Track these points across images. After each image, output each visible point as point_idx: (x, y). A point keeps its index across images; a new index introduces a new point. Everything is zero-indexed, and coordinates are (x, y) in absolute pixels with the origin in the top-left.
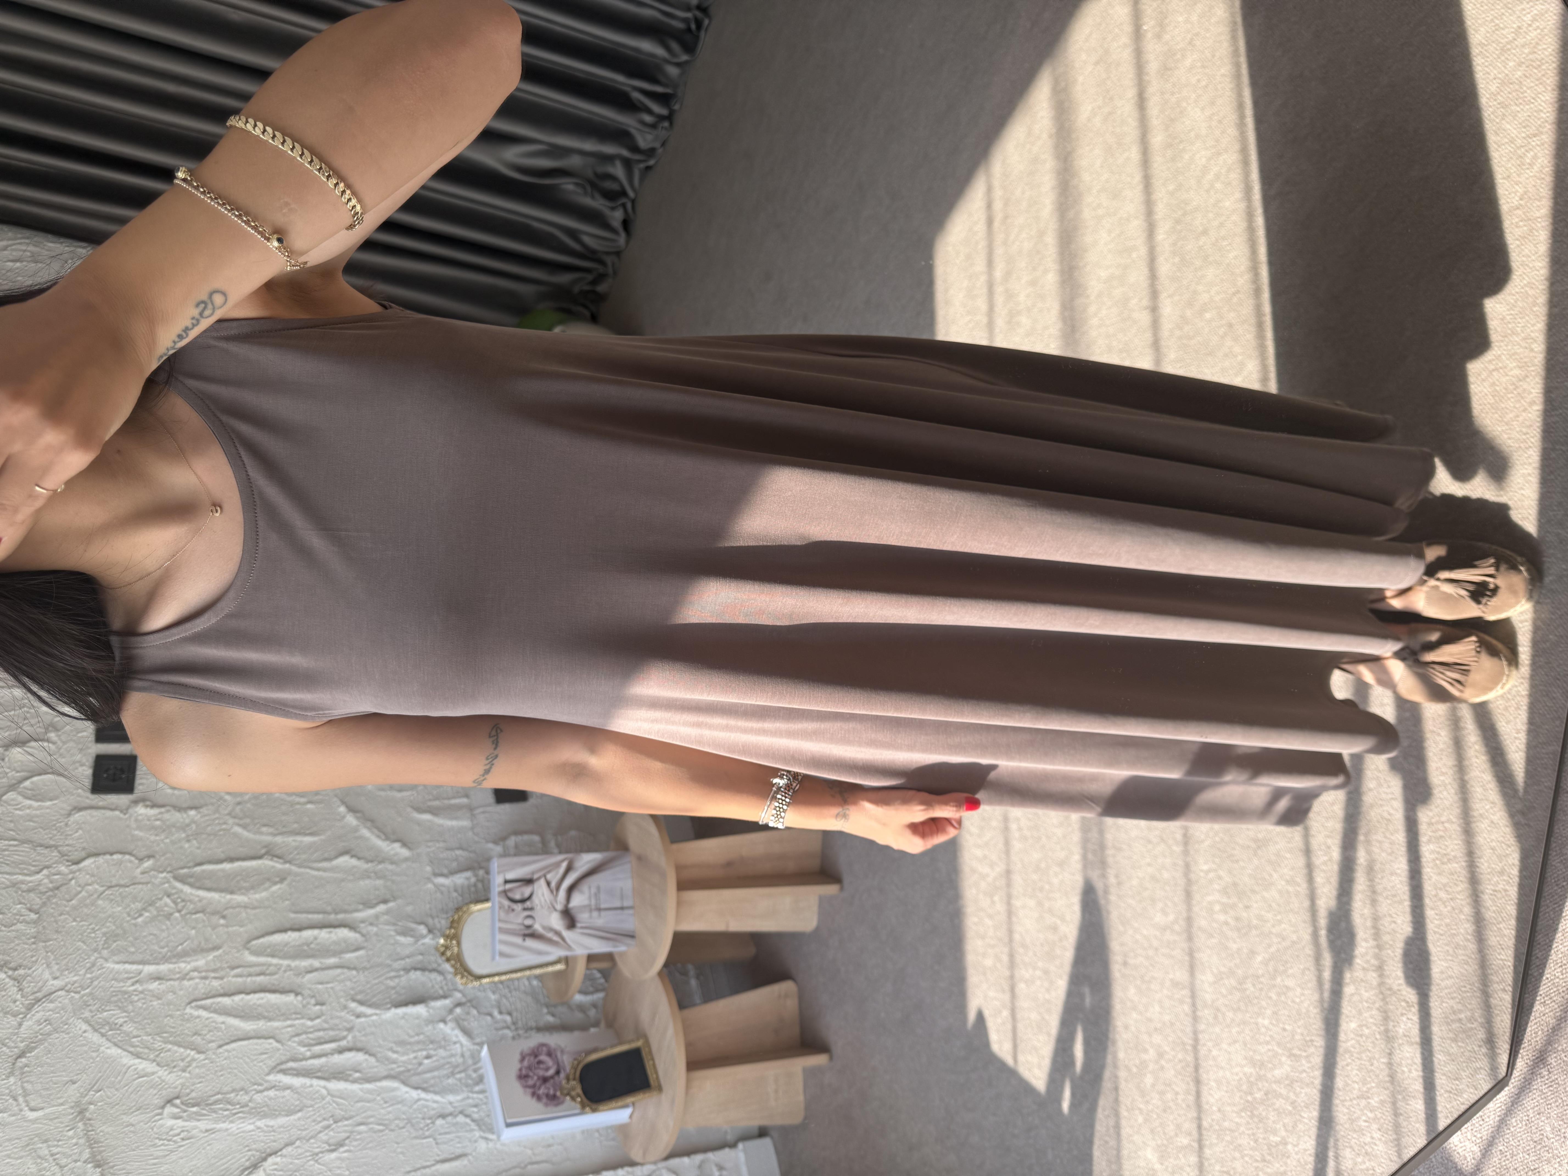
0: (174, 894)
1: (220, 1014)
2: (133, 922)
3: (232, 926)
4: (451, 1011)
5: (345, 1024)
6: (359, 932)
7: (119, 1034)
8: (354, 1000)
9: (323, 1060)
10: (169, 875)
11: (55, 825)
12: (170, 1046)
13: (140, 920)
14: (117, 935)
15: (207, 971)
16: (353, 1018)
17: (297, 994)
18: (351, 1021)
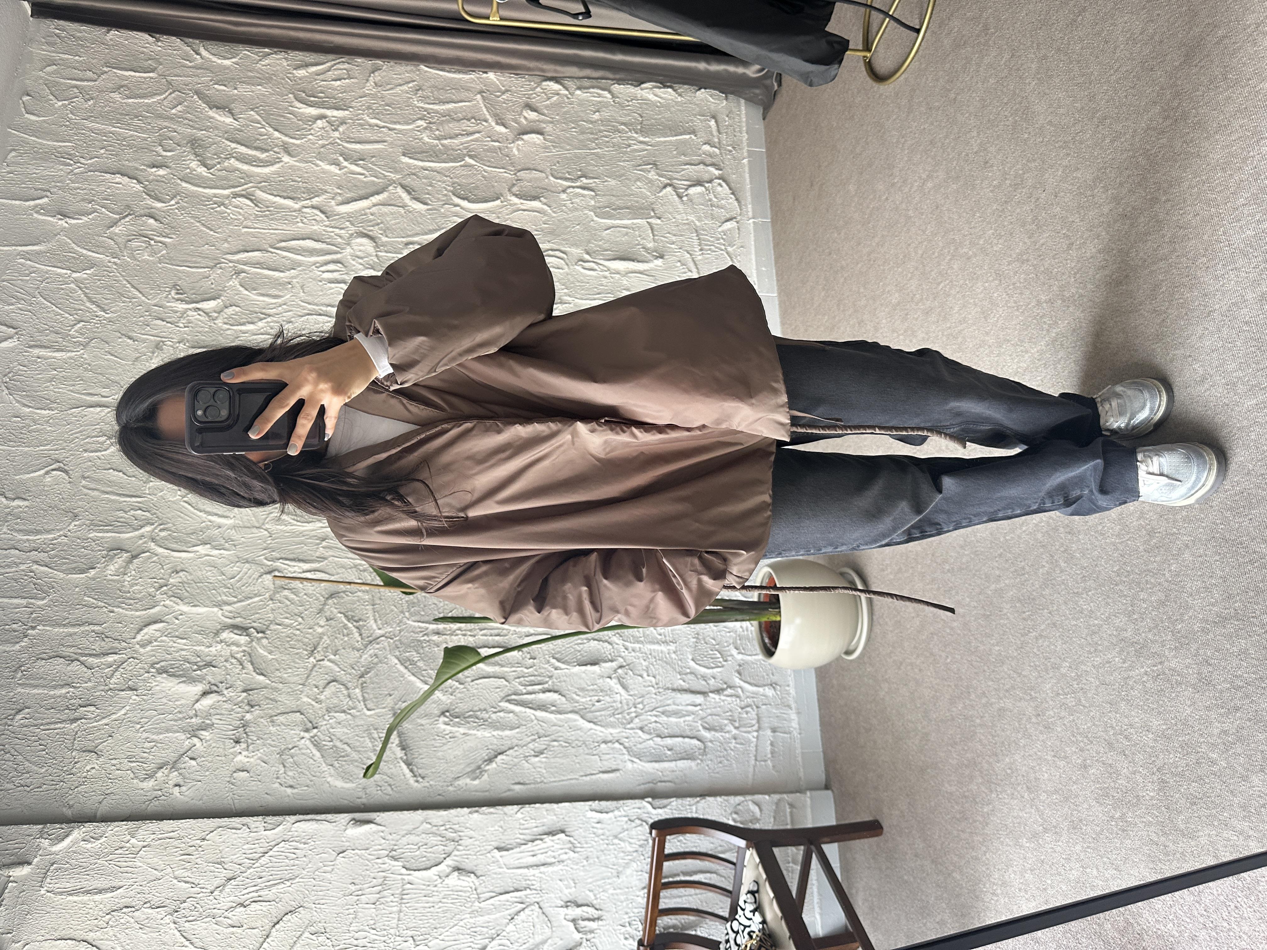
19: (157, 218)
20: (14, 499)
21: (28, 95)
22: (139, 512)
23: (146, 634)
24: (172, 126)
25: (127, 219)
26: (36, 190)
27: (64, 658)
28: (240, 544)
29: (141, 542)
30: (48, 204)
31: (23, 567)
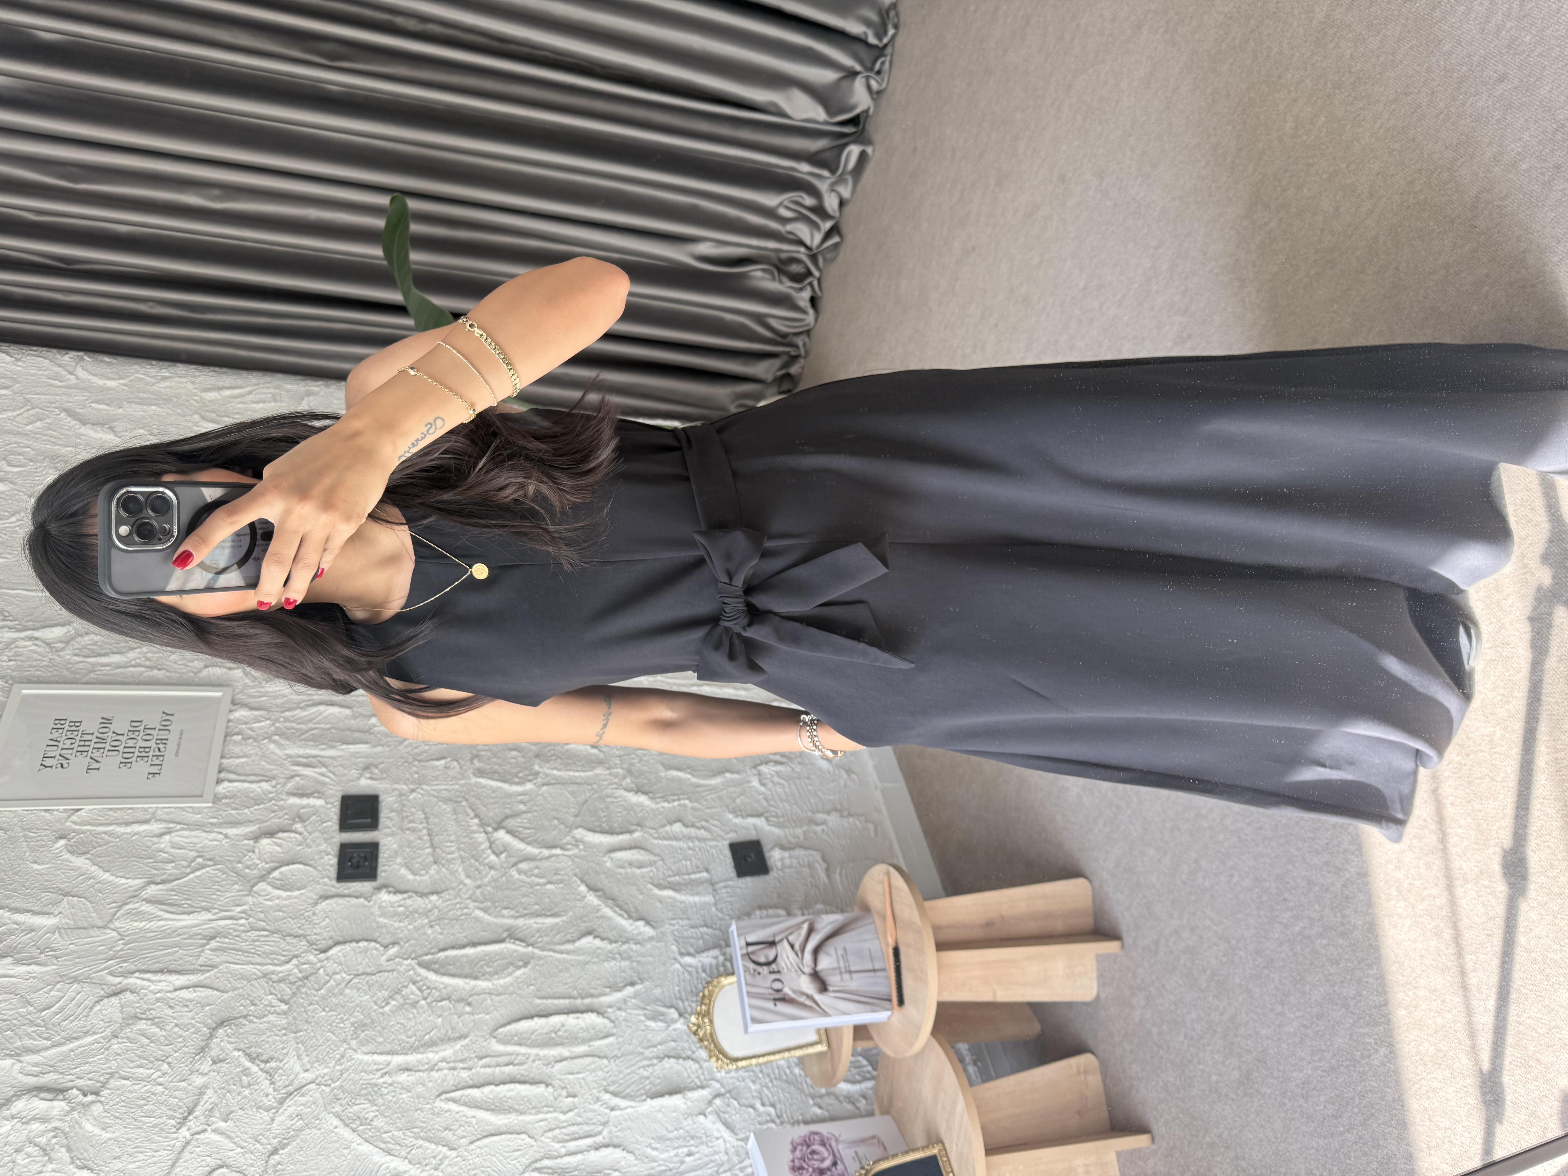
0: (419, 982)
1: (469, 1107)
2: (381, 1010)
3: (478, 1014)
4: (710, 1103)
5: (600, 1117)
6: (608, 1018)
7: (370, 1130)
8: (607, 1092)
9: (579, 1157)
10: (414, 962)
11: (302, 915)
12: (421, 1142)
13: (387, 1009)
14: (365, 1025)
15: (455, 1061)
16: (607, 1111)
17: (547, 1086)
18: (606, 1114)
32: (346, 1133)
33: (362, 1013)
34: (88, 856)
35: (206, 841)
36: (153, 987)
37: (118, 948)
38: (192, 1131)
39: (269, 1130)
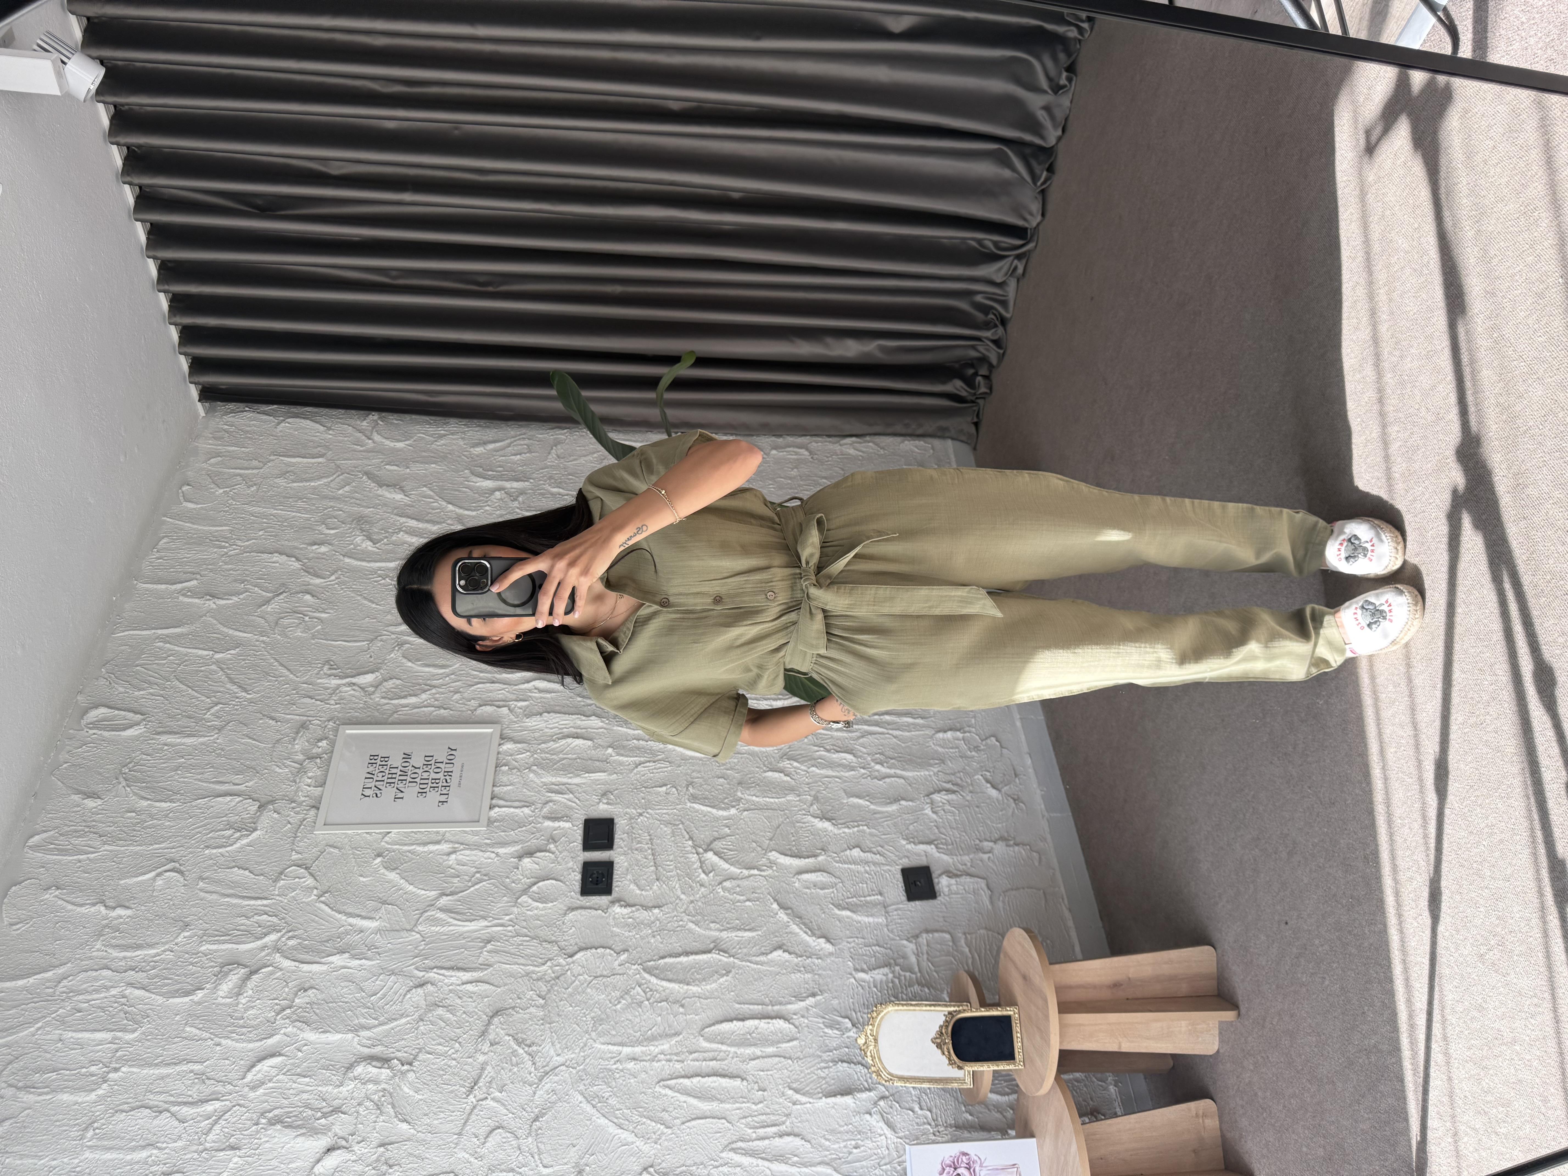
0: (643, 985)
1: (681, 1093)
2: (614, 1008)
3: (689, 1015)
5: (783, 1110)
6: (793, 1024)
7: (606, 1107)
8: (790, 1089)
9: (767, 1142)
10: (639, 967)
11: (555, 923)
12: (645, 1120)
13: (619, 1006)
14: (602, 1020)
15: (671, 1054)
16: (790, 1104)
17: (743, 1080)
18: (789, 1107)
19: (314, 594)
20: (114, 908)
21: (188, 485)
22: (265, 916)
23: (259, 1071)
24: (338, 505)
25: (281, 597)
26: (185, 573)
27: (150, 1108)
28: (386, 952)
29: (263, 954)
30: (197, 587)
31: (114, 992)
32: (588, 1108)
33: (600, 1009)
34: (398, 871)
35: (482, 859)
36: (446, 981)
37: (421, 948)
38: (477, 1098)
39: (532, 1101)
